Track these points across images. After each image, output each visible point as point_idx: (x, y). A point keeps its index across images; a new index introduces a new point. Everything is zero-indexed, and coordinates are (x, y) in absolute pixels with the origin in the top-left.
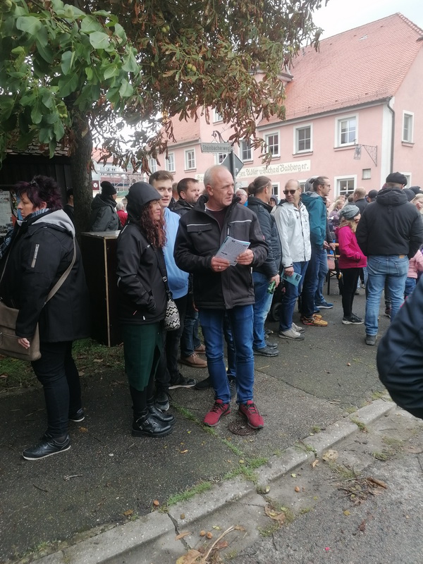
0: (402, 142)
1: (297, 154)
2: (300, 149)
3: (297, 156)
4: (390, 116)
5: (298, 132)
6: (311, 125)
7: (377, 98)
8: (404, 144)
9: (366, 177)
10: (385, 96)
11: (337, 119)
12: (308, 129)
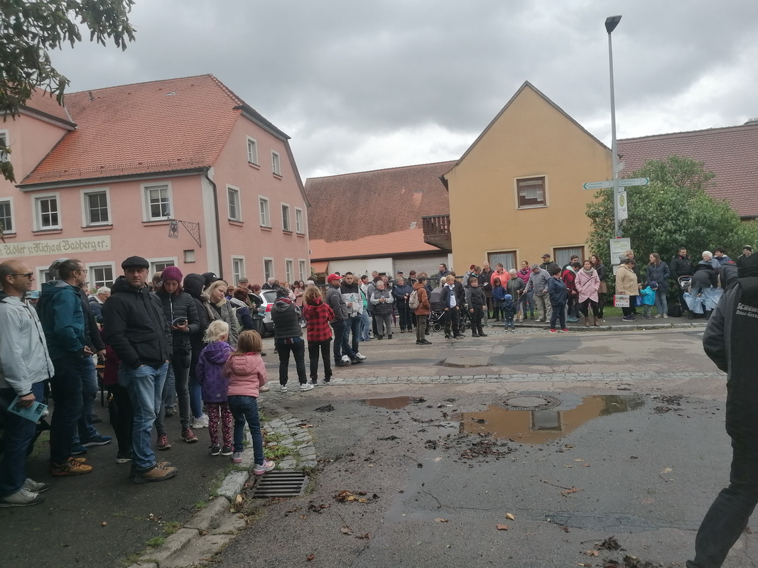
0: (229, 220)
1: (88, 227)
2: (93, 220)
3: (88, 230)
4: (211, 189)
5: (87, 198)
6: (107, 190)
7: (193, 167)
8: (231, 223)
9: (189, 259)
10: (201, 165)
11: (142, 186)
12: (103, 195)
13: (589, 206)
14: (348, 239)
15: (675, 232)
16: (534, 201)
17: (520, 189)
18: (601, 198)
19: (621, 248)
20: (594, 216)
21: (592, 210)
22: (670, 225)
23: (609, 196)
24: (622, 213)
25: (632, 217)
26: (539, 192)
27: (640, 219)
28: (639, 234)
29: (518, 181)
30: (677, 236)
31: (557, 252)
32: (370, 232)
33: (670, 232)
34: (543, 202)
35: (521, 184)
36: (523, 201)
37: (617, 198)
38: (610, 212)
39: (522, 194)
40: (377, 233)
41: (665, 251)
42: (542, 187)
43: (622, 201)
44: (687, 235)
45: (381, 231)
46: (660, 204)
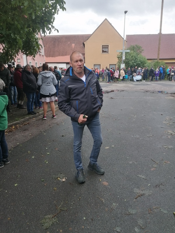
9: (18, 61)
13: (118, 55)
14: (53, 57)
15: (134, 63)
16: (106, 52)
17: (103, 48)
18: (120, 54)
19: (123, 66)
20: (118, 58)
21: (118, 56)
22: (133, 61)
23: (122, 53)
24: (124, 58)
25: (126, 59)
26: (107, 49)
27: (128, 60)
28: (127, 63)
29: (102, 46)
30: (134, 64)
31: (110, 65)
32: (59, 55)
33: (133, 63)
34: (108, 52)
35: (103, 47)
36: (103, 51)
37: (123, 54)
38: (122, 57)
39: (103, 49)
40: (61, 56)
41: (131, 67)
42: (108, 48)
43: (124, 55)
44: (137, 64)
45: (63, 55)
46: (132, 56)
